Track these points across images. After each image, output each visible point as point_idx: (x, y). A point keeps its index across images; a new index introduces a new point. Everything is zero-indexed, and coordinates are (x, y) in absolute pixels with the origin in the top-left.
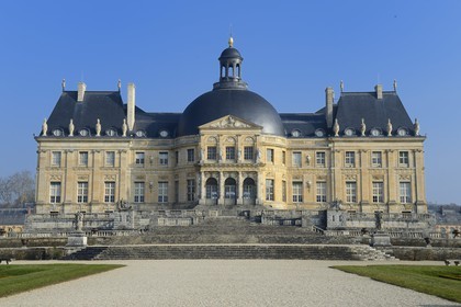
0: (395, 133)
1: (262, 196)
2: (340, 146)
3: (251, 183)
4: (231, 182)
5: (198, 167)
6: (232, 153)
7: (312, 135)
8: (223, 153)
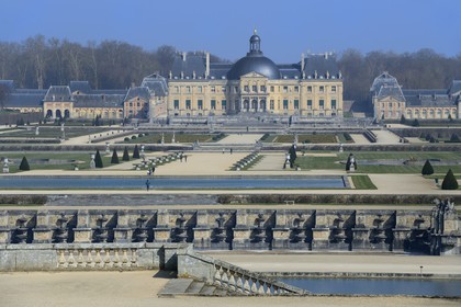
0: (330, 77)
1: (268, 107)
2: (305, 84)
3: (264, 102)
4: (255, 102)
5: (240, 95)
6: (255, 88)
7: (293, 78)
8: (251, 88)
